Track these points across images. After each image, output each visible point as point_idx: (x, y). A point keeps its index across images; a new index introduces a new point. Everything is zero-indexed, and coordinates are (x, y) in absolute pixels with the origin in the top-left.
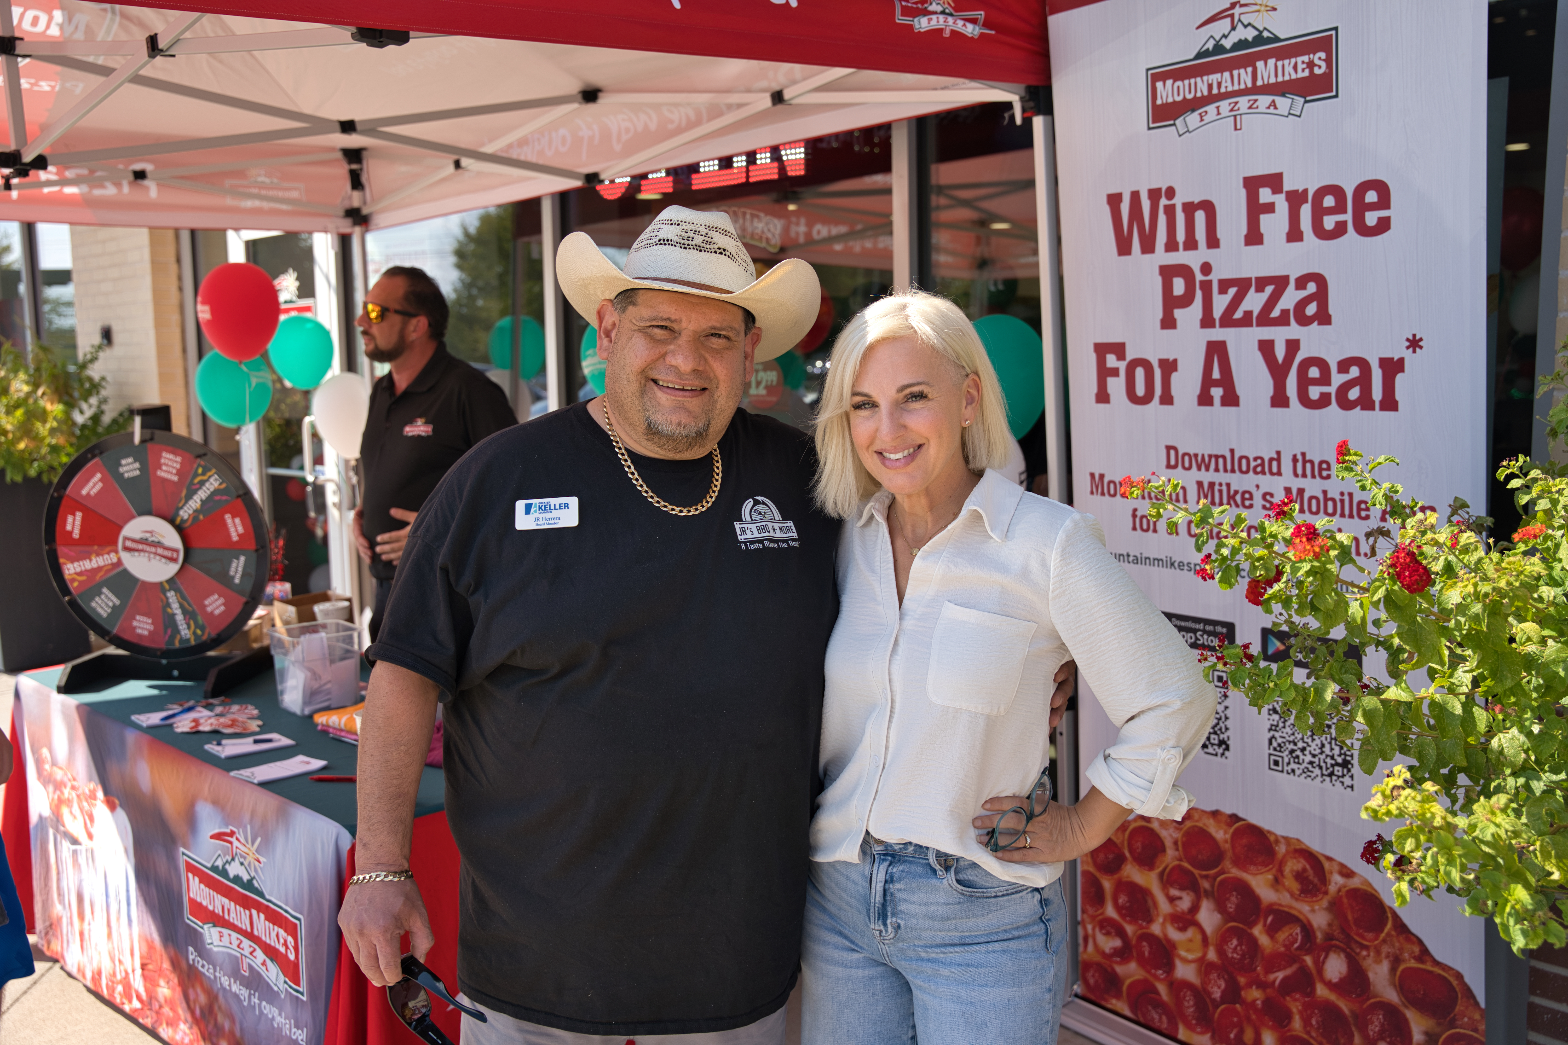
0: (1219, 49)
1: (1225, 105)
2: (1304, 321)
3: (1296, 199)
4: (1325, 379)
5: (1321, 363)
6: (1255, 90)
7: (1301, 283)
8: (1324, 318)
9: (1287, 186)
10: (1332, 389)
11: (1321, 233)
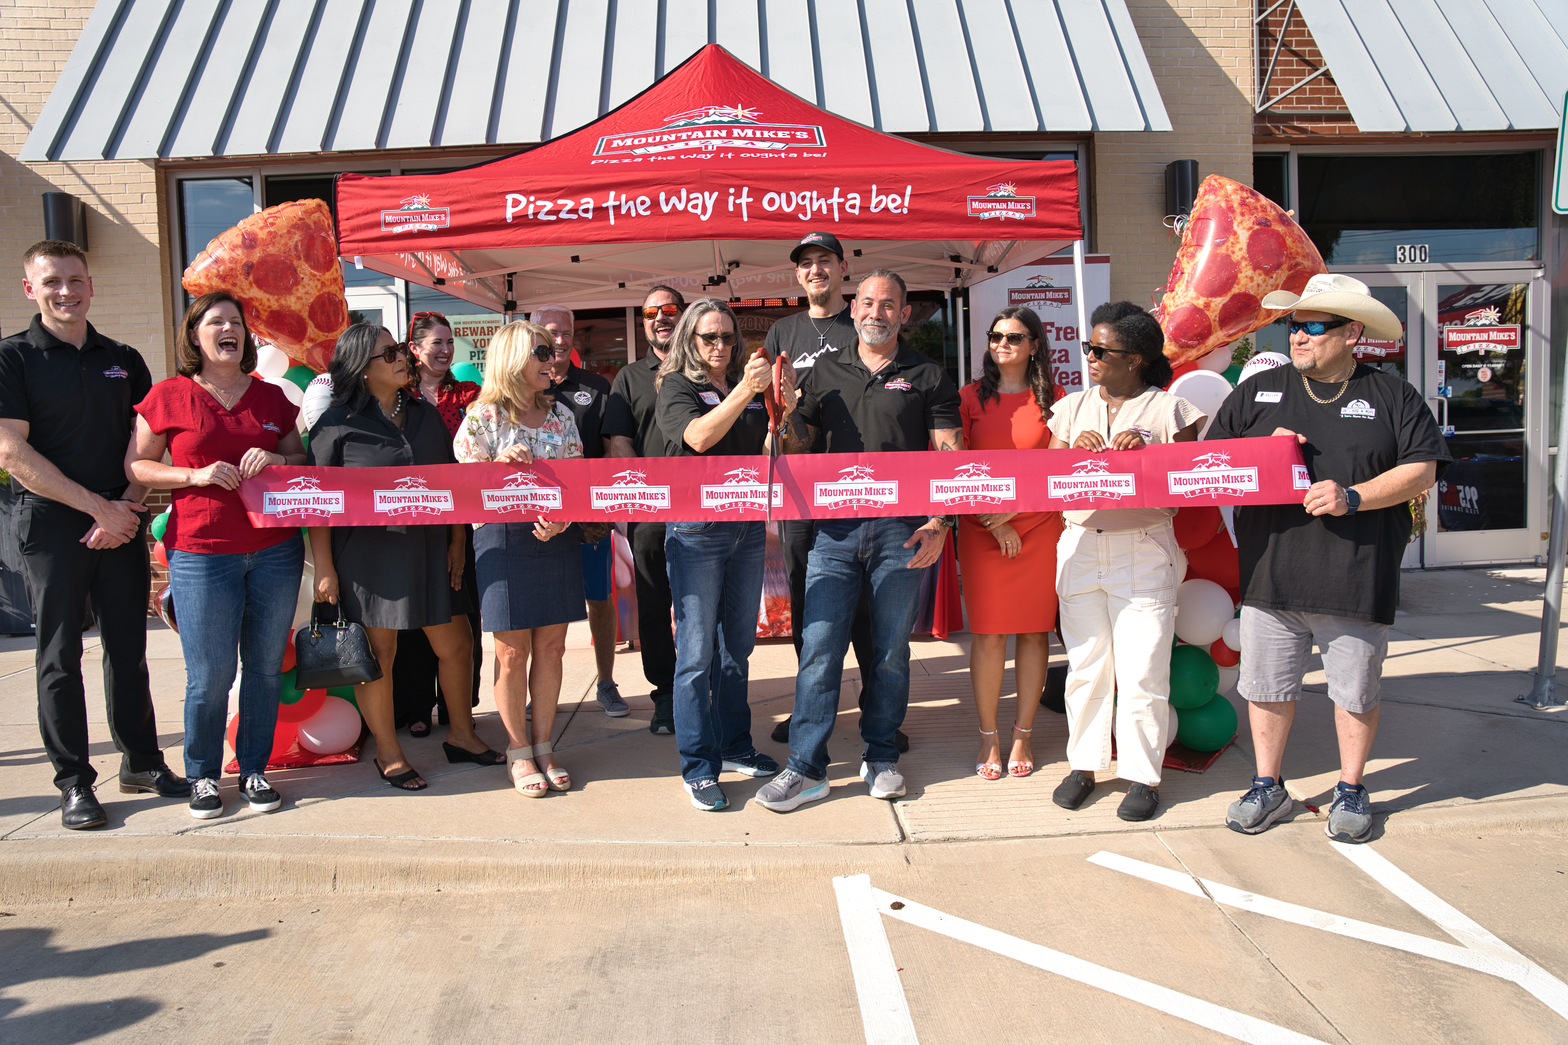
0: (1034, 287)
1: (1036, 302)
2: (1060, 362)
3: (1058, 330)
4: (1067, 377)
5: (1067, 374)
6: (1045, 299)
7: (1060, 352)
8: (1067, 361)
9: (1056, 326)
10: (1070, 380)
11: (1066, 338)
